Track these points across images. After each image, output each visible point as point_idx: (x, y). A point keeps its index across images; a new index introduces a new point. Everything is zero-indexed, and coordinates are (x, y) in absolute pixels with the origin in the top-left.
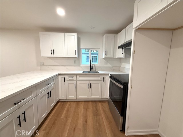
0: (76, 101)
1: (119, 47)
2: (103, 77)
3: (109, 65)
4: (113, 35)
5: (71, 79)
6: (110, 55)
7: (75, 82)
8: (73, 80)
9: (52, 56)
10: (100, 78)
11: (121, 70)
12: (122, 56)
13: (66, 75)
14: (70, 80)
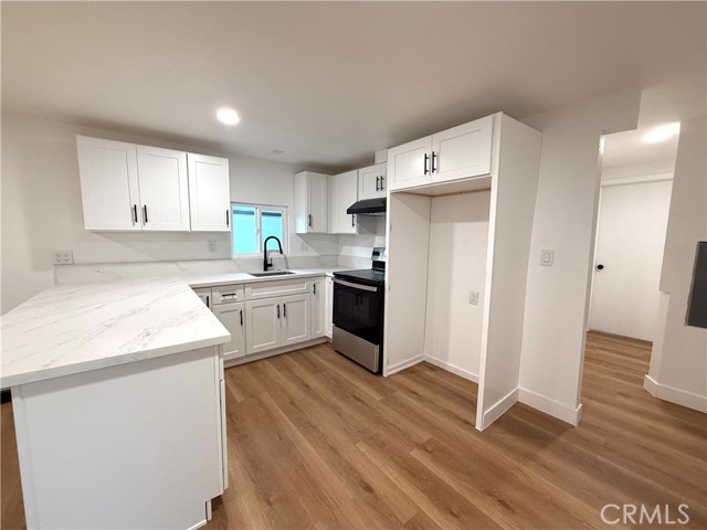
0: (244, 364)
1: (349, 211)
2: (313, 283)
3: (312, 253)
4: (325, 176)
5: (227, 298)
6: (319, 228)
7: (239, 305)
8: (234, 301)
9: (139, 226)
10: (305, 287)
11: (340, 264)
12: (354, 231)
13: (211, 287)
14: (224, 302)
